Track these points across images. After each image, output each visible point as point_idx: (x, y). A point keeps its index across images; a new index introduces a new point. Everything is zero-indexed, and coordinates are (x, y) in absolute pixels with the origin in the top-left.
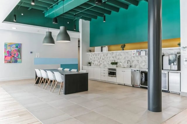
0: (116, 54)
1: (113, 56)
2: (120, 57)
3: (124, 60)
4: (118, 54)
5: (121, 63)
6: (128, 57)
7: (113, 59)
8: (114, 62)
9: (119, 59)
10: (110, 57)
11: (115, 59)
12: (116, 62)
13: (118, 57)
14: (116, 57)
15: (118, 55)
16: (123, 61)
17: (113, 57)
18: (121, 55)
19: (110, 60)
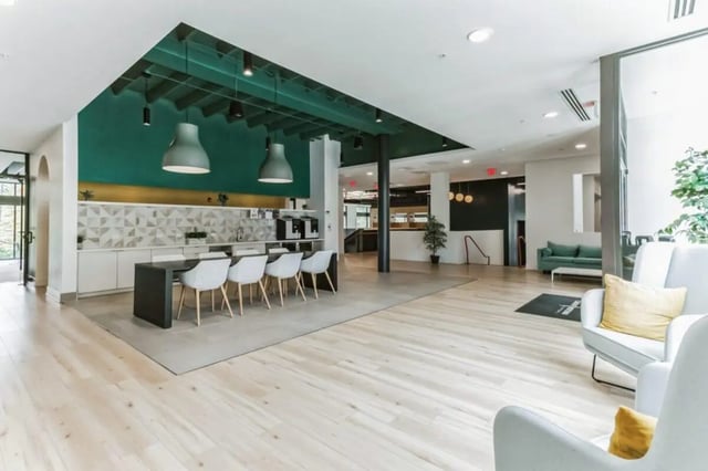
0: (201, 214)
1: (189, 217)
2: (212, 221)
3: (222, 228)
4: (205, 213)
5: (213, 235)
6: (231, 221)
7: (189, 225)
8: (192, 231)
9: (208, 224)
10: (178, 221)
11: (196, 224)
12: (200, 231)
13: (204, 221)
14: (199, 221)
15: (207, 216)
16: (219, 229)
17: (190, 220)
18: (213, 216)
19: (179, 228)
